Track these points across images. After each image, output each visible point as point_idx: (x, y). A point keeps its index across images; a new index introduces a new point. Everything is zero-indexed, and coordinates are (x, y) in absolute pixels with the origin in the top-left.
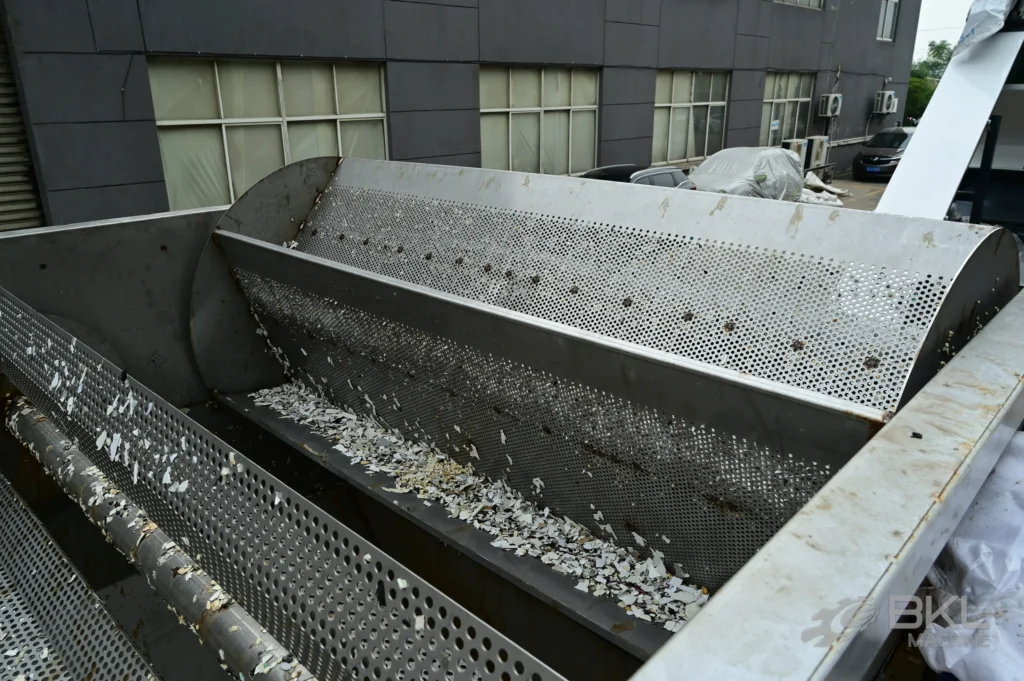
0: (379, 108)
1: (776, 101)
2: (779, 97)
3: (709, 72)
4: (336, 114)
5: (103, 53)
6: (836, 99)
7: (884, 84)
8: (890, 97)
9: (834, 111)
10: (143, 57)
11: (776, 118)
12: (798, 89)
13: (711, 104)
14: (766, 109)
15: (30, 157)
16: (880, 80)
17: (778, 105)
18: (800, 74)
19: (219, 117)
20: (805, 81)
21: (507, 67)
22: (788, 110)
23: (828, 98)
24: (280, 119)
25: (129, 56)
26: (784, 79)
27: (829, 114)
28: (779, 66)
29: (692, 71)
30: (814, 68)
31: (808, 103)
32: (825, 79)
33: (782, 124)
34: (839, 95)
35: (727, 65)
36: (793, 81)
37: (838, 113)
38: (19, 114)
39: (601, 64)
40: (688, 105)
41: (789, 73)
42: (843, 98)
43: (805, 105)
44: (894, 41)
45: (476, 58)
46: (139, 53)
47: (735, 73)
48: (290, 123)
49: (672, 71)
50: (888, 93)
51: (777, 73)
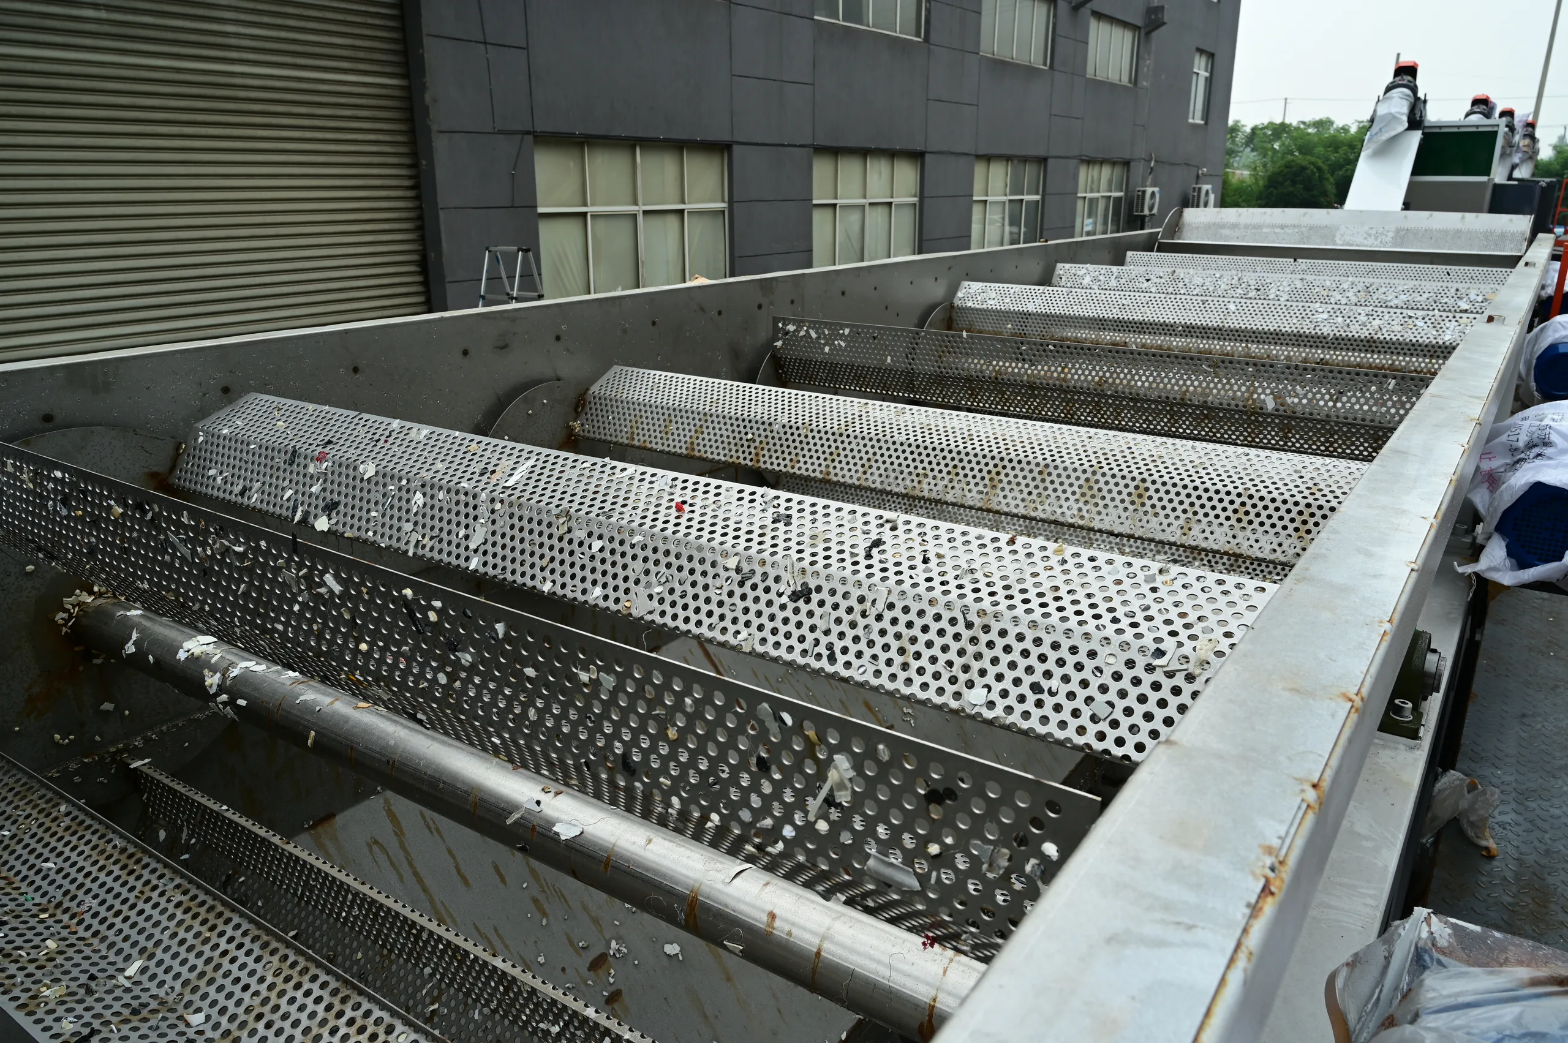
0: (719, 197)
1: (1089, 195)
2: (1092, 191)
3: (1025, 160)
4: (683, 202)
5: (500, 132)
6: (1153, 193)
7: (1198, 177)
8: (1207, 192)
9: (1151, 208)
10: (531, 137)
11: (1089, 216)
12: (1110, 182)
13: (1026, 198)
14: (1080, 203)
15: (424, 245)
16: (1194, 171)
17: (1091, 200)
18: (1113, 163)
19: (585, 205)
20: (1118, 170)
21: (835, 152)
22: (1101, 205)
23: (1144, 192)
24: (636, 208)
25: (519, 137)
26: (1097, 168)
27: (1146, 212)
28: (1092, 154)
29: (1008, 158)
30: (1127, 156)
31: (1120, 198)
32: (1138, 169)
33: (1095, 223)
34: (1156, 189)
35: (1041, 152)
36: (1106, 171)
37: (1155, 211)
38: (417, 198)
39: (923, 149)
40: (1004, 198)
41: (1102, 162)
42: (1160, 192)
43: (1118, 200)
44: (1206, 123)
45: (809, 142)
46: (528, 133)
47: (1050, 161)
48: (645, 212)
49: (988, 158)
50: (1206, 187)
51: (1090, 162)
